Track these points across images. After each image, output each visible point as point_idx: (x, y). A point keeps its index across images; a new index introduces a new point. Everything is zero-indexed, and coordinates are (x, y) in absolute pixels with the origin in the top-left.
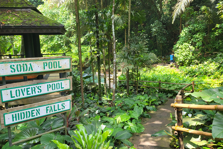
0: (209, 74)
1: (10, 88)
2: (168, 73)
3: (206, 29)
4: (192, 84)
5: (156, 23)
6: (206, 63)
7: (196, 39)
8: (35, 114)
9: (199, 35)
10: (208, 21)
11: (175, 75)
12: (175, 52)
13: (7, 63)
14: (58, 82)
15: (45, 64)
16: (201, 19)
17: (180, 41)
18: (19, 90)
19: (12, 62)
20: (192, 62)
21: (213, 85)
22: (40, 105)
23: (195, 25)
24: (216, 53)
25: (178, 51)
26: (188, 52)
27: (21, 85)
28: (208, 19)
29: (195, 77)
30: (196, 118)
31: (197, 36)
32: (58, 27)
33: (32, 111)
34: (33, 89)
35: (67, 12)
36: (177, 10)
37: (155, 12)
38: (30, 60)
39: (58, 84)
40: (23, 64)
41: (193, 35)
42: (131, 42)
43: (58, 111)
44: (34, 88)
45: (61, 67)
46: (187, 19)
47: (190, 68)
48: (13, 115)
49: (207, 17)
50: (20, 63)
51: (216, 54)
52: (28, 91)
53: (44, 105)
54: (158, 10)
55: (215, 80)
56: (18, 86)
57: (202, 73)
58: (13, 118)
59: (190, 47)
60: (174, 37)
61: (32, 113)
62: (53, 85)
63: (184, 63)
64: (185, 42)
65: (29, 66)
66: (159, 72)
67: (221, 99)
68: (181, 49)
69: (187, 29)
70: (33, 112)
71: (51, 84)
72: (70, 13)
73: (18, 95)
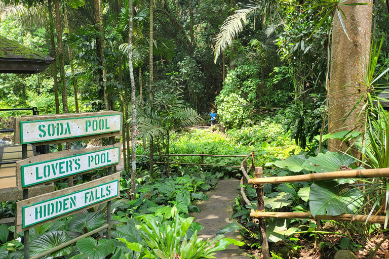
0: (269, 140)
1: (34, 163)
2: (210, 141)
3: (260, 73)
4: (251, 155)
5: (186, 60)
6: (263, 124)
7: (247, 88)
8: (68, 206)
9: (251, 82)
10: (261, 62)
11: (221, 143)
12: (219, 107)
13: (35, 122)
14: (103, 152)
15: (88, 124)
16: (252, 59)
17: (225, 91)
18: (49, 166)
19: (41, 120)
20: (243, 123)
21: (278, 156)
22: (76, 189)
23: (246, 67)
24: (275, 108)
25: (223, 106)
26: (238, 108)
27: (50, 158)
28: (261, 58)
29: (251, 145)
30: (279, 198)
31: (248, 83)
32: (43, 61)
33: (65, 200)
34: (69, 164)
35: (19, 30)
36: (220, 44)
37: (184, 43)
38: (67, 117)
39: (103, 155)
40: (58, 124)
41: (243, 82)
42: (156, 90)
43: (101, 199)
44: (70, 161)
45: (109, 128)
46: (233, 57)
47: (242, 131)
48: (36, 209)
49: (261, 55)
50: (53, 122)
51: (275, 110)
52: (61, 168)
53: (82, 190)
54: (188, 41)
55: (278, 149)
56: (46, 160)
57: (260, 139)
58: (37, 213)
59: (239, 99)
60: (214, 85)
61: (65, 204)
62: (97, 157)
63: (232, 125)
64: (231, 92)
65: (65, 126)
66: (197, 139)
67: (315, 166)
68: (227, 102)
69: (235, 72)
70: (66, 202)
71: (94, 155)
72: (24, 32)
73: (47, 174)
